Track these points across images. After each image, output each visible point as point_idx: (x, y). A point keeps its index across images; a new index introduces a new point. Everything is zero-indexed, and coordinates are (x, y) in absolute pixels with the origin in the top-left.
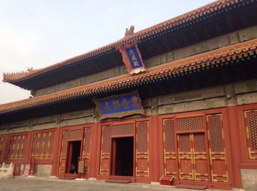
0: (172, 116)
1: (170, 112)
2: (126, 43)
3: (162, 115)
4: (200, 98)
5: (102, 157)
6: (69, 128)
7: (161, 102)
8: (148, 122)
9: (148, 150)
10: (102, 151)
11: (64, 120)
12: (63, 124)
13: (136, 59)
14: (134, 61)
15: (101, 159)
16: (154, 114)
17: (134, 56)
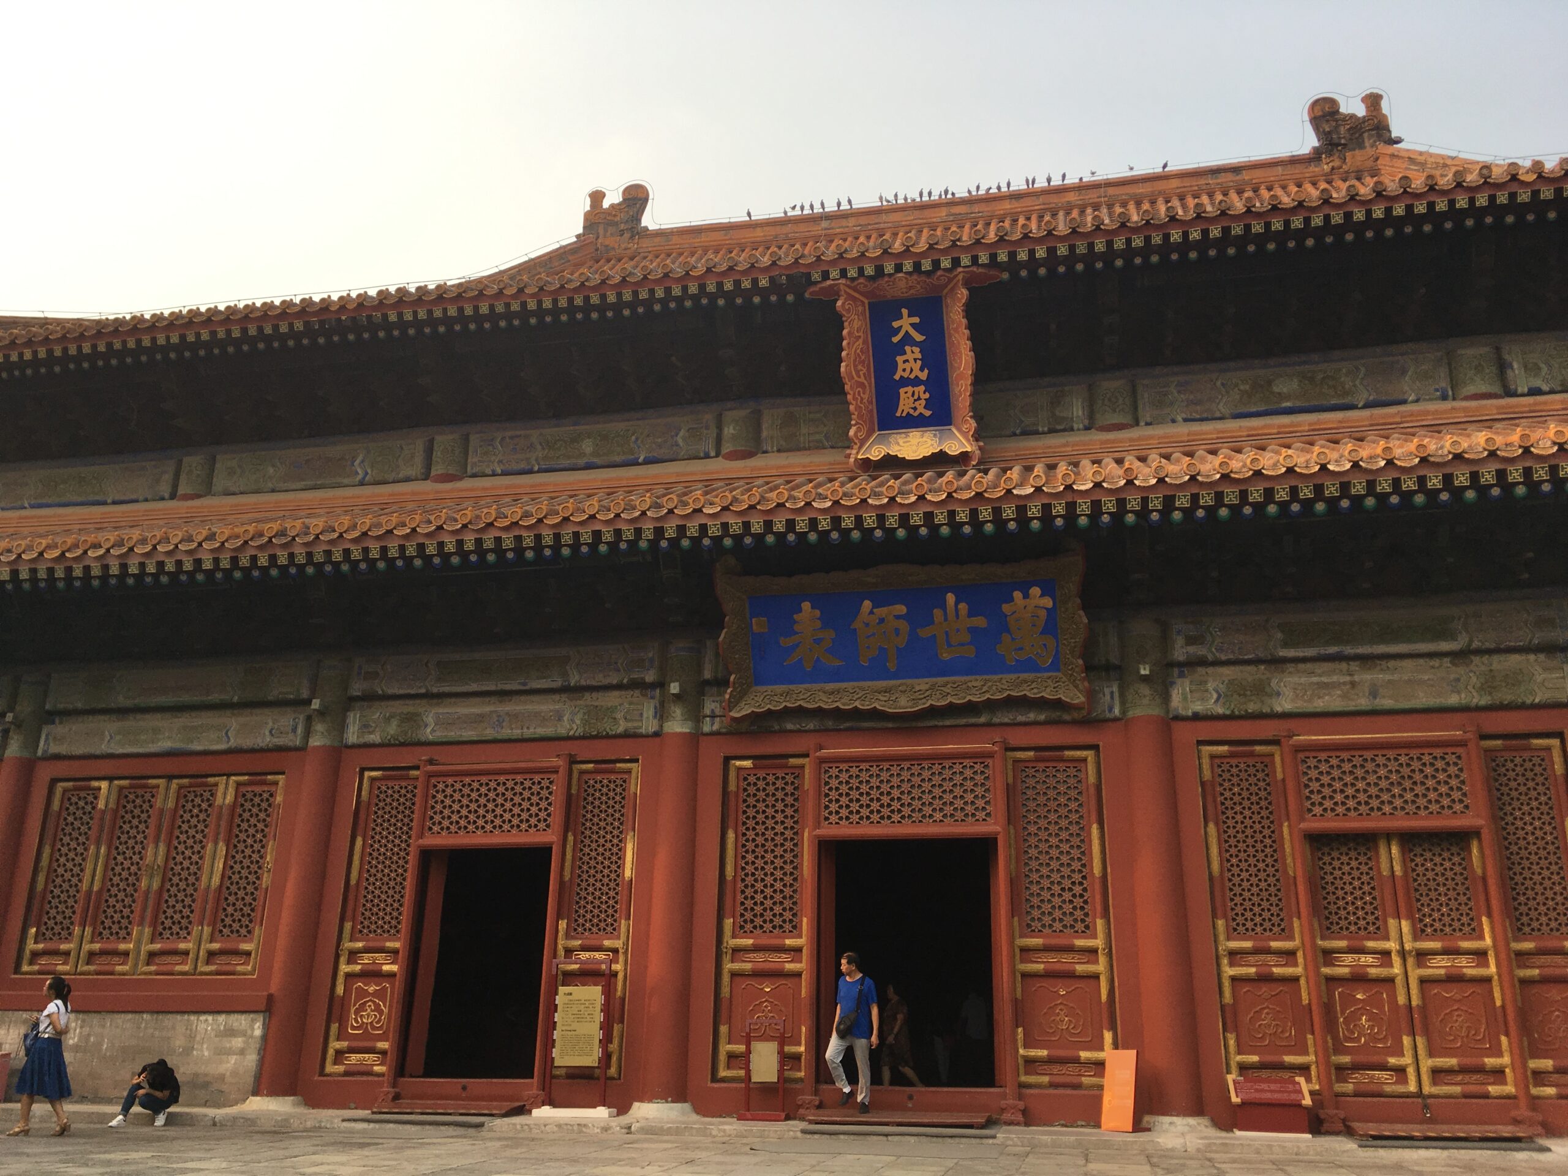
0: (1268, 729)
1: (1252, 707)
2: (899, 268)
3: (1196, 717)
4: (1445, 646)
5: (728, 966)
6: (424, 754)
7: (1191, 641)
8: (1089, 754)
9: (1100, 923)
10: (728, 922)
11: (370, 698)
12: (365, 727)
13: (923, 376)
14: (905, 382)
15: (726, 978)
16: (1144, 706)
17: (913, 353)
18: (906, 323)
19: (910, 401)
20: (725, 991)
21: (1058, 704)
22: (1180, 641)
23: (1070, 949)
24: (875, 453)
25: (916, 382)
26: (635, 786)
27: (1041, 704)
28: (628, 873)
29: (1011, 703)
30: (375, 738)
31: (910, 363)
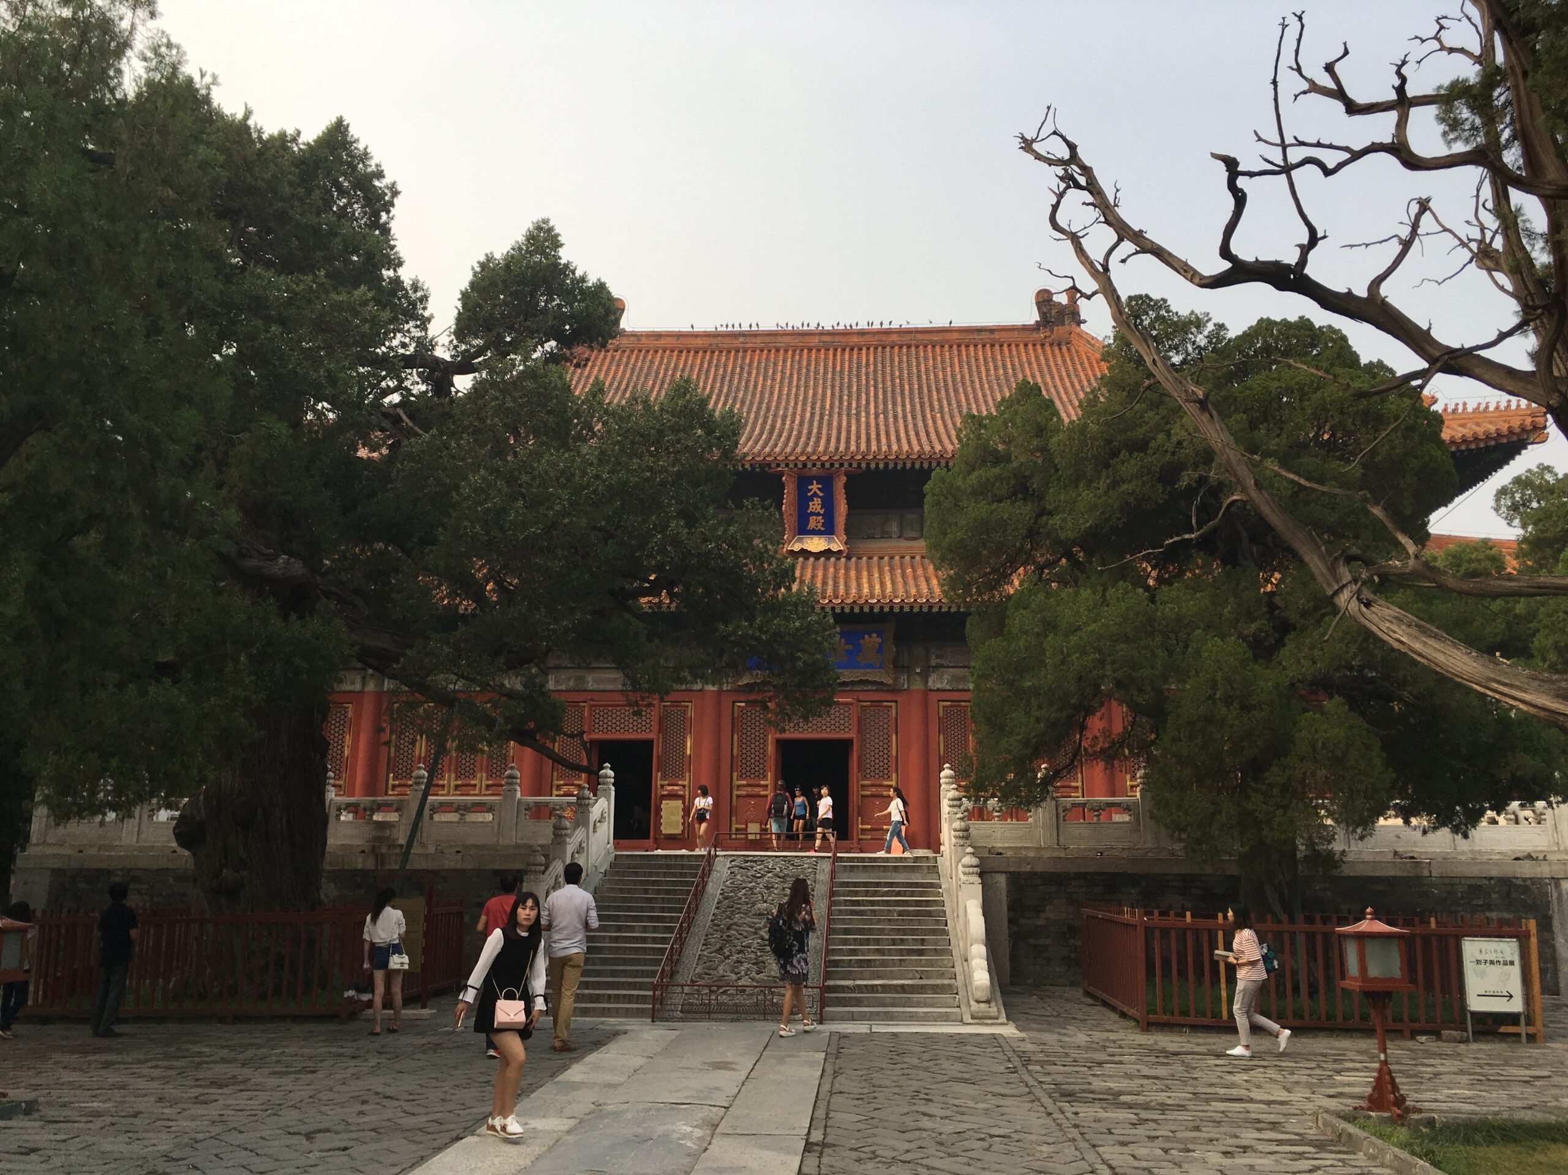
1: (961, 686)
2: (814, 466)
3: (938, 690)
5: (735, 792)
6: (588, 696)
7: (938, 657)
8: (893, 704)
9: (894, 775)
10: (735, 774)
11: (558, 668)
12: (557, 682)
13: (822, 512)
14: (812, 514)
15: (734, 798)
16: (918, 685)
17: (817, 501)
18: (815, 487)
19: (814, 523)
20: (734, 803)
21: (882, 683)
22: (933, 657)
23: (881, 786)
24: (797, 547)
25: (818, 514)
26: (691, 713)
27: (874, 683)
28: (688, 753)
29: (861, 682)
30: (563, 687)
31: (816, 506)
